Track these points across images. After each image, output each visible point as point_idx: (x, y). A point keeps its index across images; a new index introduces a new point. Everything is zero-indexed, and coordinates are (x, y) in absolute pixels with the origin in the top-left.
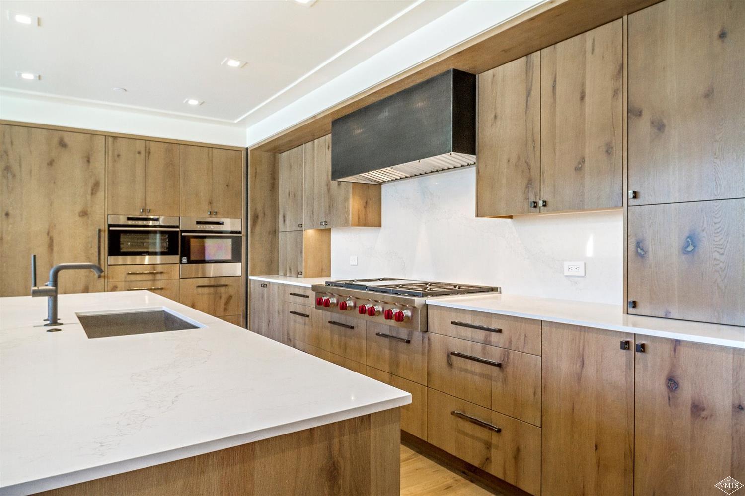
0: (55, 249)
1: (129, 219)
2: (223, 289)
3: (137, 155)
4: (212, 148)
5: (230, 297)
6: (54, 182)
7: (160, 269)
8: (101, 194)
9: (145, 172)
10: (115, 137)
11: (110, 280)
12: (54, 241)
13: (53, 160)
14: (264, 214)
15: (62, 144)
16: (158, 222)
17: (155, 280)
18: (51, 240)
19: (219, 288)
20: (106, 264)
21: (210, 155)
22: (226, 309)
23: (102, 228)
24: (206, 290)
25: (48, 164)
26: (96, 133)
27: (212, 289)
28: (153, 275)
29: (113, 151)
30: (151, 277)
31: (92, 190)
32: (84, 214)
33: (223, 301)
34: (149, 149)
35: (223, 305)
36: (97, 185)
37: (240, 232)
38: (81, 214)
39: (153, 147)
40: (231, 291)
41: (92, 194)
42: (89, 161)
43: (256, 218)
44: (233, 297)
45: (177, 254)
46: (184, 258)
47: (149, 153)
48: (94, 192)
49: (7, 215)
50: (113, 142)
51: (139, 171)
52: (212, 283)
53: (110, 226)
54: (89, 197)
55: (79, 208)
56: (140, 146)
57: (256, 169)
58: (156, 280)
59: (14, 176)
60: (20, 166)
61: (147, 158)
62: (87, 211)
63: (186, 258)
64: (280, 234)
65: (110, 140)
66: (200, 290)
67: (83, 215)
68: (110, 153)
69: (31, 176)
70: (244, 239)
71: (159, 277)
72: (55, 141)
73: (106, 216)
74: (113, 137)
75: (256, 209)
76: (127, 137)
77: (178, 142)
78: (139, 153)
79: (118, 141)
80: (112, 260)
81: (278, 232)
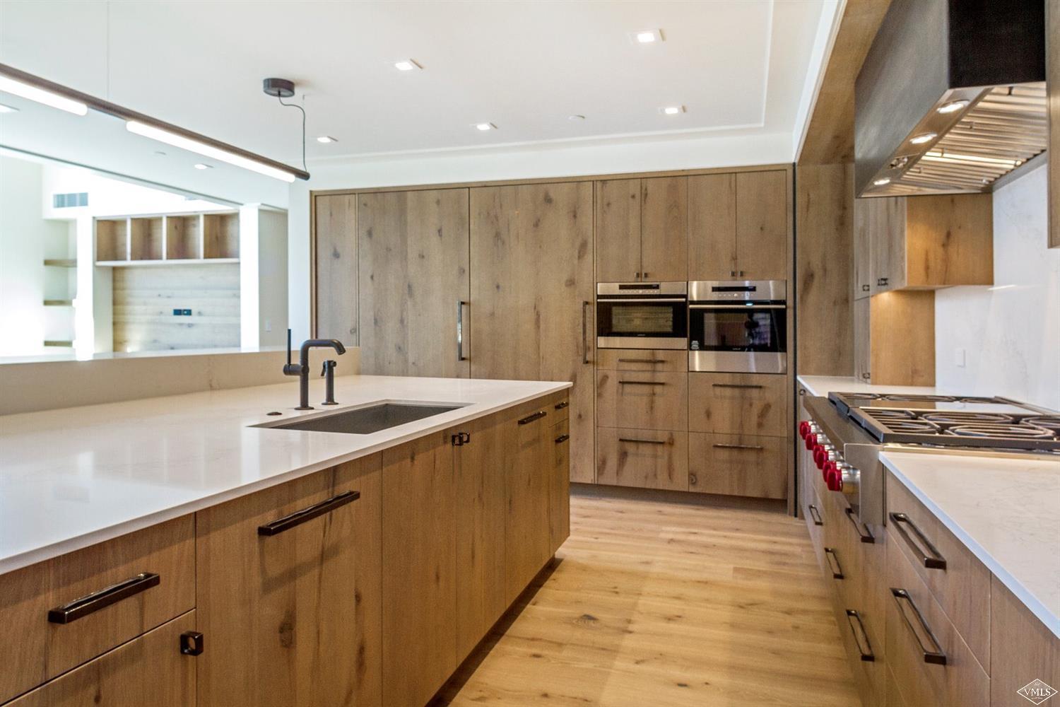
0: (542, 326)
1: (621, 287)
2: (755, 393)
3: (630, 199)
4: (736, 173)
5: (767, 407)
6: (540, 247)
7: (660, 355)
8: (589, 258)
9: (641, 222)
10: (604, 181)
11: (600, 368)
12: (541, 317)
13: (539, 220)
14: (825, 270)
15: (548, 200)
16: (658, 290)
17: (654, 371)
18: (538, 315)
19: (750, 390)
20: (595, 348)
21: (733, 185)
22: (760, 425)
23: (590, 300)
24: (728, 392)
25: (534, 225)
26: (581, 180)
27: (737, 392)
28: (652, 364)
29: (603, 198)
30: (648, 367)
31: (579, 252)
32: (571, 283)
33: (755, 411)
34: (646, 189)
35: (756, 417)
36: (584, 245)
37: (784, 302)
38: (568, 283)
39: (650, 185)
40: (770, 396)
41: (579, 257)
42: (575, 216)
43: (810, 277)
44: (772, 407)
45: (685, 336)
46: (694, 342)
47: (645, 195)
48: (581, 253)
49: (498, 287)
50: (602, 187)
51: (634, 223)
52: (738, 381)
53: (599, 297)
54: (576, 262)
55: (565, 277)
56: (634, 188)
57: (808, 195)
58: (657, 371)
59: (503, 243)
60: (509, 231)
61: (643, 202)
62: (574, 279)
63: (696, 342)
64: (855, 303)
65: (599, 185)
66: (718, 390)
67: (570, 285)
68: (599, 201)
69: (518, 241)
70: (790, 313)
71: (659, 366)
72: (541, 196)
73: (595, 284)
74: (601, 181)
75: (809, 263)
76: (618, 177)
77: (684, 174)
78: (633, 197)
79: (608, 185)
80: (602, 342)
81: (853, 300)
